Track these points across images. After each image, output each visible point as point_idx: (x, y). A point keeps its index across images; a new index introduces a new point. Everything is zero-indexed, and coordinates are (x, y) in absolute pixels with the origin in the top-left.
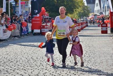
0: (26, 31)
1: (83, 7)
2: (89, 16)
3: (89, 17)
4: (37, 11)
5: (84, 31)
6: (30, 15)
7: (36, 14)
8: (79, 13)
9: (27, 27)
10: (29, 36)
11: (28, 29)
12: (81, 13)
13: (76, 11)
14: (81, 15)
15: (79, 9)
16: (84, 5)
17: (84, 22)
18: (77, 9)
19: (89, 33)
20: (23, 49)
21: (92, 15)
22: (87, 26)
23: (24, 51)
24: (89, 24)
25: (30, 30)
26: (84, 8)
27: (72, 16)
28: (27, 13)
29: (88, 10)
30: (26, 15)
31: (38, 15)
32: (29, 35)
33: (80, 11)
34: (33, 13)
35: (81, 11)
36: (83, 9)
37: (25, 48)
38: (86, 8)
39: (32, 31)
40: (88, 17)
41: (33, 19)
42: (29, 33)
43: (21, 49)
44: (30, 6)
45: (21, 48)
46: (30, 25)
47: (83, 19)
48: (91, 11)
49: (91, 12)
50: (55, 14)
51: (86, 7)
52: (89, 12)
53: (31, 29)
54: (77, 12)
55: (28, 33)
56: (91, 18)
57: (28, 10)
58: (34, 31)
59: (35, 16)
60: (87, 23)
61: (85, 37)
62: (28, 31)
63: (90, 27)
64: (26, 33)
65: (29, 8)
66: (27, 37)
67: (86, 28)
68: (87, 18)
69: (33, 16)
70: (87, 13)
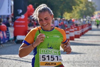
0: (6, 38)
1: (86, 3)
2: (94, 15)
4: (21, 11)
7: (20, 15)
9: (8, 33)
12: (83, 10)
13: (75, 8)
14: (83, 14)
15: (79, 6)
16: (87, 1)
21: (98, 13)
26: (88, 4)
27: (70, 15)
29: (92, 8)
33: (81, 9)
34: (16, 14)
35: (83, 8)
36: (86, 6)
41: (16, 22)
46: (11, 30)
48: (97, 8)
49: (97, 10)
51: (90, 3)
52: (94, 10)
53: (13, 35)
55: (9, 41)
58: (17, 38)
59: (18, 17)
64: (6, 41)
67: (89, 32)
69: (16, 18)
70: (92, 11)
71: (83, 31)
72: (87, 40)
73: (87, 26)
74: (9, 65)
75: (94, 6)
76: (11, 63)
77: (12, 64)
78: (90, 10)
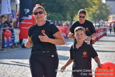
1: (99, 5)
2: (109, 19)
3: (109, 22)
4: (28, 11)
5: (100, 43)
6: (17, 15)
7: (27, 15)
8: (94, 14)
9: (13, 35)
10: (15, 49)
11: (14, 38)
12: (96, 13)
13: (88, 11)
15: (93, 8)
16: (101, 2)
17: (101, 29)
18: (90, 9)
19: (108, 47)
20: (6, 70)
21: (113, 17)
22: (105, 35)
23: (9, 72)
24: (108, 32)
25: (17, 40)
26: (102, 6)
28: (14, 13)
29: (107, 10)
30: (12, 15)
31: (30, 17)
32: (16, 47)
33: (94, 11)
34: (22, 14)
35: (96, 11)
36: (99, 8)
37: (10, 68)
38: (104, 7)
39: (21, 41)
40: (107, 20)
41: (22, 23)
42: (16, 44)
43: (3, 69)
44: (18, 2)
45: (4, 67)
46: (17, 32)
47: (99, 23)
48: (112, 11)
49: (112, 13)
50: (56, 15)
51: (104, 4)
52: (108, 13)
53: (18, 38)
54: (90, 13)
56: (112, 22)
57: (14, 9)
58: (23, 41)
59: (25, 18)
60: (105, 30)
61: (102, 53)
62: (13, 41)
63: (109, 36)
64: (11, 45)
65: (17, 5)
66: (12, 49)
67: (104, 38)
68: (106, 22)
69: (22, 18)
70: (106, 14)
71: (98, 36)
72: (104, 46)
73: (102, 31)
74: (17, 70)
75: (108, 8)
76: (19, 69)
77: (21, 69)
78: (104, 13)
